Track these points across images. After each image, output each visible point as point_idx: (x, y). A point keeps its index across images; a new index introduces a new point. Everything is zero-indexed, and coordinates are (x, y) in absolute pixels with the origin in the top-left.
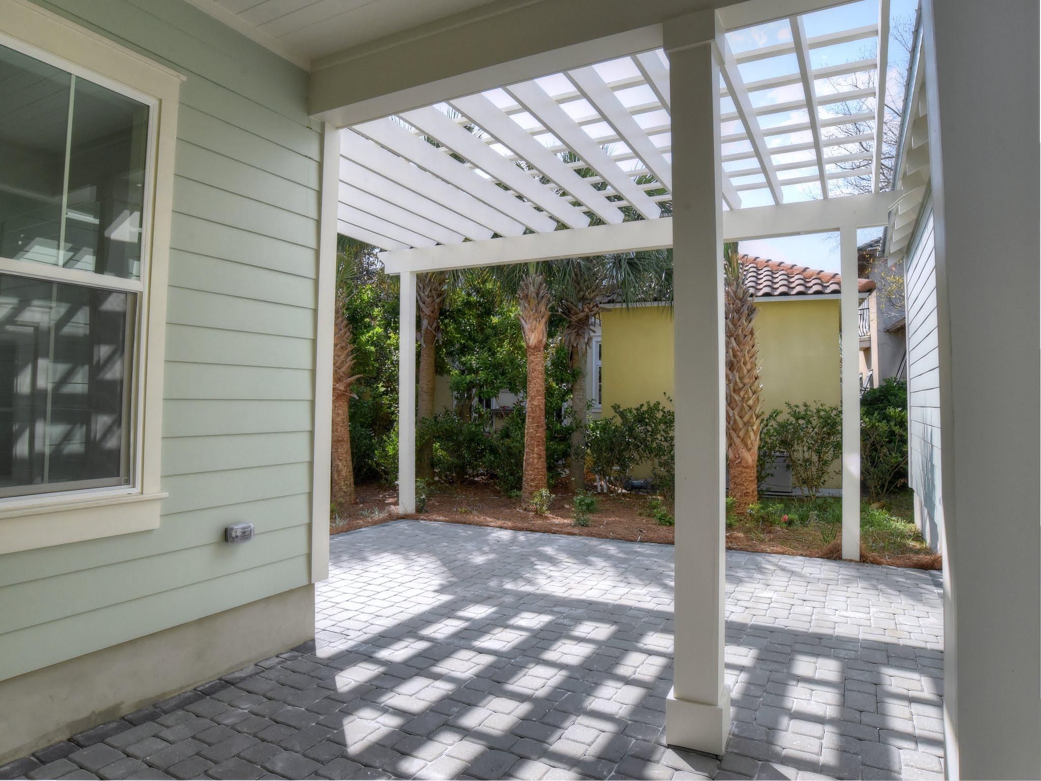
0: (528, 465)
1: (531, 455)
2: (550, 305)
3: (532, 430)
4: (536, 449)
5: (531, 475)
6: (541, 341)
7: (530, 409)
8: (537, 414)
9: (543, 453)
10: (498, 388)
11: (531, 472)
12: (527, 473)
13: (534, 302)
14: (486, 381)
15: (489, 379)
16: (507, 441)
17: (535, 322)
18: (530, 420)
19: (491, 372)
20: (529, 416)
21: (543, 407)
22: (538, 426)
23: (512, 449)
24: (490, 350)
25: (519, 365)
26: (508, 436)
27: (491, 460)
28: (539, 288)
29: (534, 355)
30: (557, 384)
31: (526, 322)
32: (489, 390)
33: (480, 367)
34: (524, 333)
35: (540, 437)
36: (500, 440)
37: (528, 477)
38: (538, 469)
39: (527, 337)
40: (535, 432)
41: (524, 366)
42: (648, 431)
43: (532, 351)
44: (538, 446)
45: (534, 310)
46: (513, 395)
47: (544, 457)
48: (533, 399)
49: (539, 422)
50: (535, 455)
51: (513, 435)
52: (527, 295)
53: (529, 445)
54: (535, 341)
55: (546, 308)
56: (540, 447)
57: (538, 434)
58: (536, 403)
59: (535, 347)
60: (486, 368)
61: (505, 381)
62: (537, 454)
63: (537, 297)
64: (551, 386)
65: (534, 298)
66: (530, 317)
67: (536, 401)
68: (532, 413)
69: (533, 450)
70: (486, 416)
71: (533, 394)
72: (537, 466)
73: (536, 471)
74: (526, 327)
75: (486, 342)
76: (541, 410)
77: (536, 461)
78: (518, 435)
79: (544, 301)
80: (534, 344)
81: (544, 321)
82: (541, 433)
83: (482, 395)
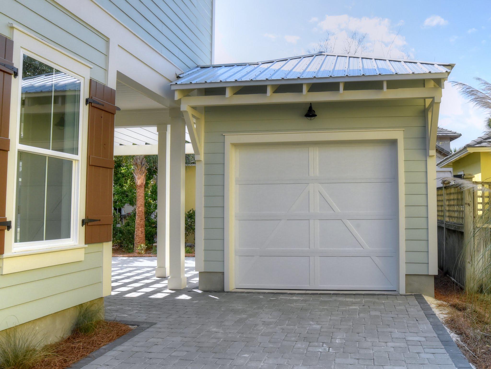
0: (137, 236)
1: (138, 232)
2: (147, 168)
3: (138, 221)
4: (140, 229)
5: (138, 240)
6: (143, 183)
7: (137, 212)
8: (141, 214)
9: (144, 231)
10: (124, 204)
11: (138, 239)
12: (136, 239)
13: (139, 167)
14: (118, 200)
15: (120, 199)
16: (128, 228)
17: (140, 175)
18: (138, 217)
19: (121, 195)
20: (137, 215)
21: (143, 211)
22: (141, 219)
23: (130, 231)
24: (120, 185)
25: (134, 193)
26: (128, 225)
27: (120, 236)
28: (142, 160)
29: (139, 189)
30: (153, 201)
31: (136, 175)
32: (120, 204)
33: (115, 193)
34: (135, 180)
35: (142, 224)
36: (124, 227)
37: (136, 241)
38: (141, 237)
39: (136, 181)
40: (140, 222)
41: (135, 193)
42: (192, 222)
43: (139, 187)
44: (141, 228)
45: (140, 170)
46: (131, 206)
47: (144, 232)
48: (139, 208)
49: (141, 218)
50: (140, 232)
51: (131, 224)
52: (137, 163)
53: (137, 227)
54: (140, 183)
55: (145, 169)
56: (142, 228)
57: (141, 223)
58: (140, 210)
59: (140, 186)
60: (118, 194)
61: (127, 200)
62: (141, 231)
63: (141, 164)
64: (150, 202)
65: (140, 165)
66: (138, 173)
67: (140, 209)
68: (139, 214)
69: (139, 230)
70: (118, 216)
71: (139, 206)
72: (141, 236)
73: (140, 238)
74: (136, 177)
75: (118, 181)
76: (143, 212)
77: (140, 234)
78: (133, 225)
79: (144, 166)
80: (139, 185)
81: (144, 175)
82: (143, 222)
83: (116, 206)
